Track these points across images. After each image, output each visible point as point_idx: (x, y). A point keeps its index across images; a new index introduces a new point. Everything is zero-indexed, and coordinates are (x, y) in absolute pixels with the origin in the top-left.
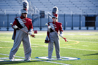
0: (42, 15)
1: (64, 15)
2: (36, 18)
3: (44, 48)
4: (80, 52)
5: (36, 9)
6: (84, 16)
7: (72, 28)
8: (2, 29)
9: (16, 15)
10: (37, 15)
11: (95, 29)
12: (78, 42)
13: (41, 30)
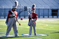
0: (26, 9)
1: (39, 9)
2: (22, 11)
3: (27, 29)
4: (48, 31)
5: (22, 5)
6: (51, 9)
7: (44, 17)
8: (1, 17)
9: (10, 9)
10: (22, 9)
11: (57, 17)
12: (47, 25)
13: (25, 18)
